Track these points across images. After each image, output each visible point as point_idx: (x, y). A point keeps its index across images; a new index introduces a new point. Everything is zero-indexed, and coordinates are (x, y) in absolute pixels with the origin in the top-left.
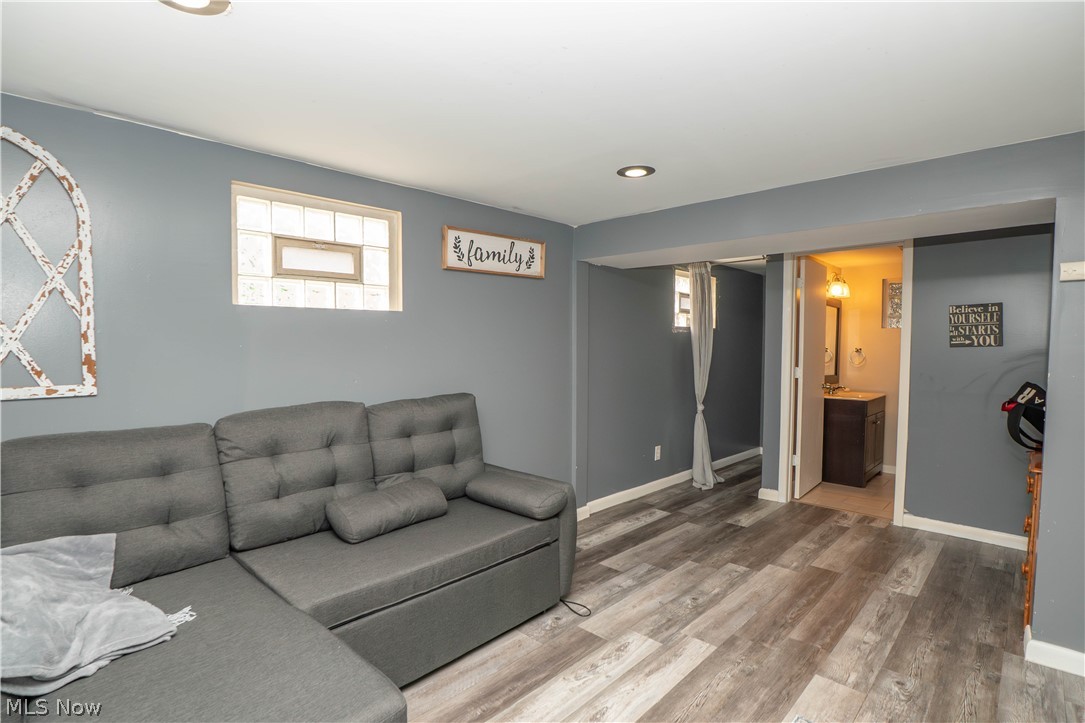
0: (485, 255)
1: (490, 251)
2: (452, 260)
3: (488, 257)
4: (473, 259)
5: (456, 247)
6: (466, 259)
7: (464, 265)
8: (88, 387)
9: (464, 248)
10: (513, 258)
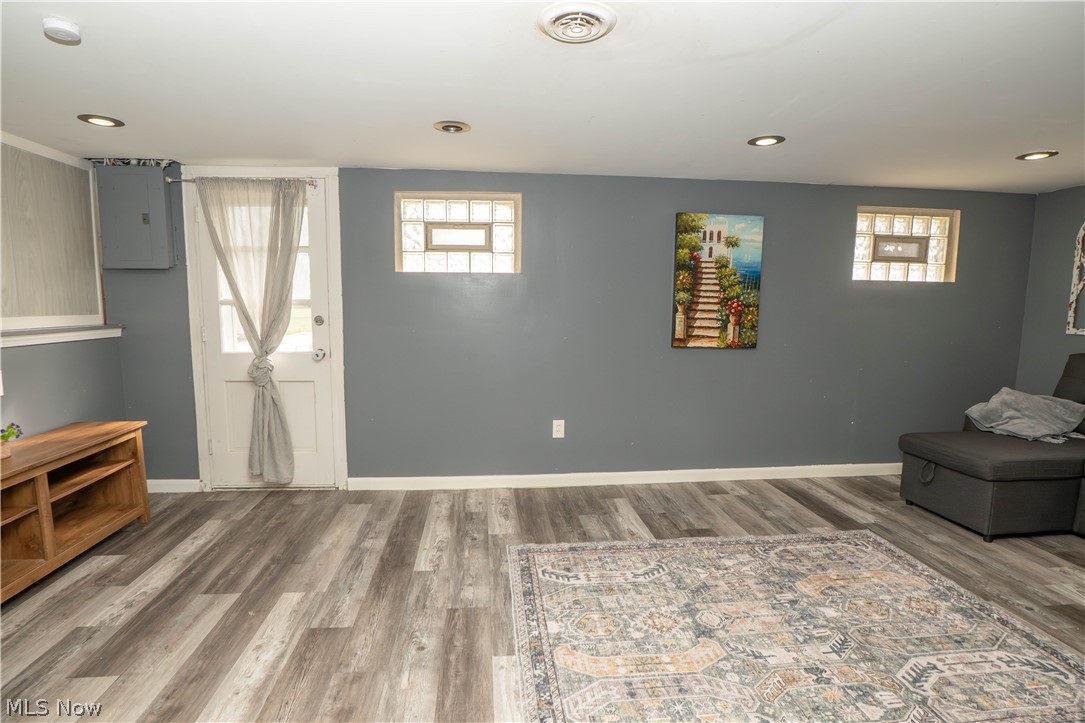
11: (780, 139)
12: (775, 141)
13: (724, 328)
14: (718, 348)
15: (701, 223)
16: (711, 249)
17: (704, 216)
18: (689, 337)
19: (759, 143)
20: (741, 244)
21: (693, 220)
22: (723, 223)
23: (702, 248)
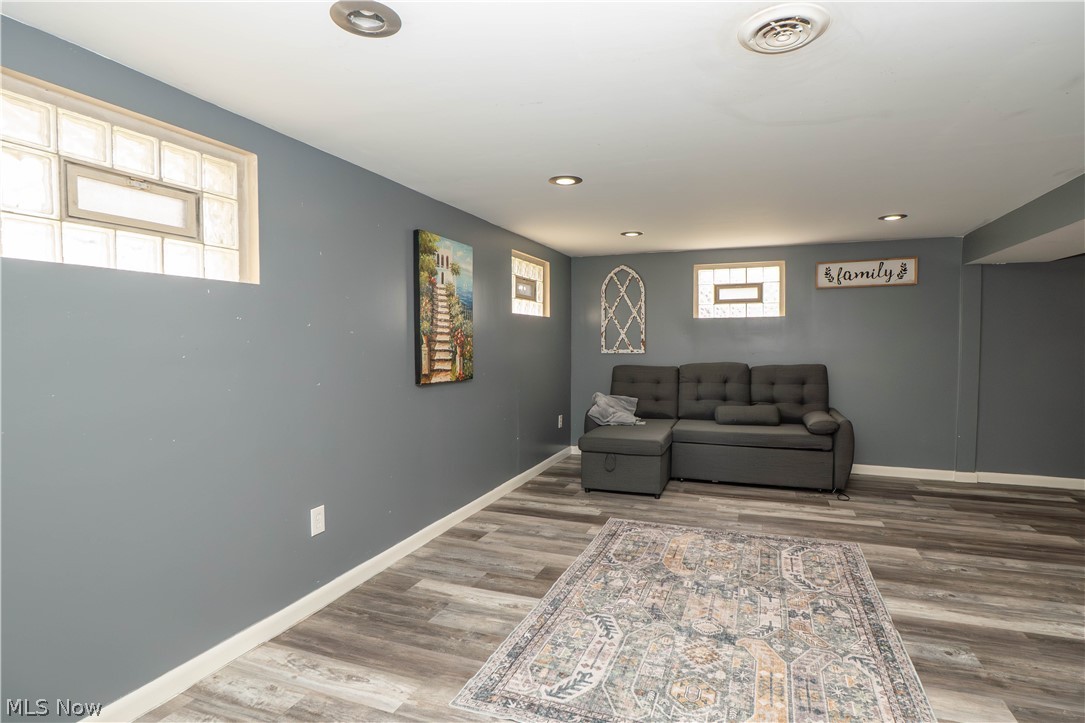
0: (853, 275)
1: (860, 272)
2: (823, 281)
3: (857, 276)
4: (842, 280)
5: (827, 274)
6: (836, 279)
7: (835, 284)
8: (642, 351)
9: (834, 273)
10: (882, 273)
11: (578, 180)
12: (573, 181)
13: (453, 361)
14: (451, 382)
15: (435, 245)
16: (443, 274)
17: (437, 238)
18: (432, 371)
19: (559, 181)
20: (461, 272)
21: (430, 241)
22: (449, 248)
23: (436, 274)
